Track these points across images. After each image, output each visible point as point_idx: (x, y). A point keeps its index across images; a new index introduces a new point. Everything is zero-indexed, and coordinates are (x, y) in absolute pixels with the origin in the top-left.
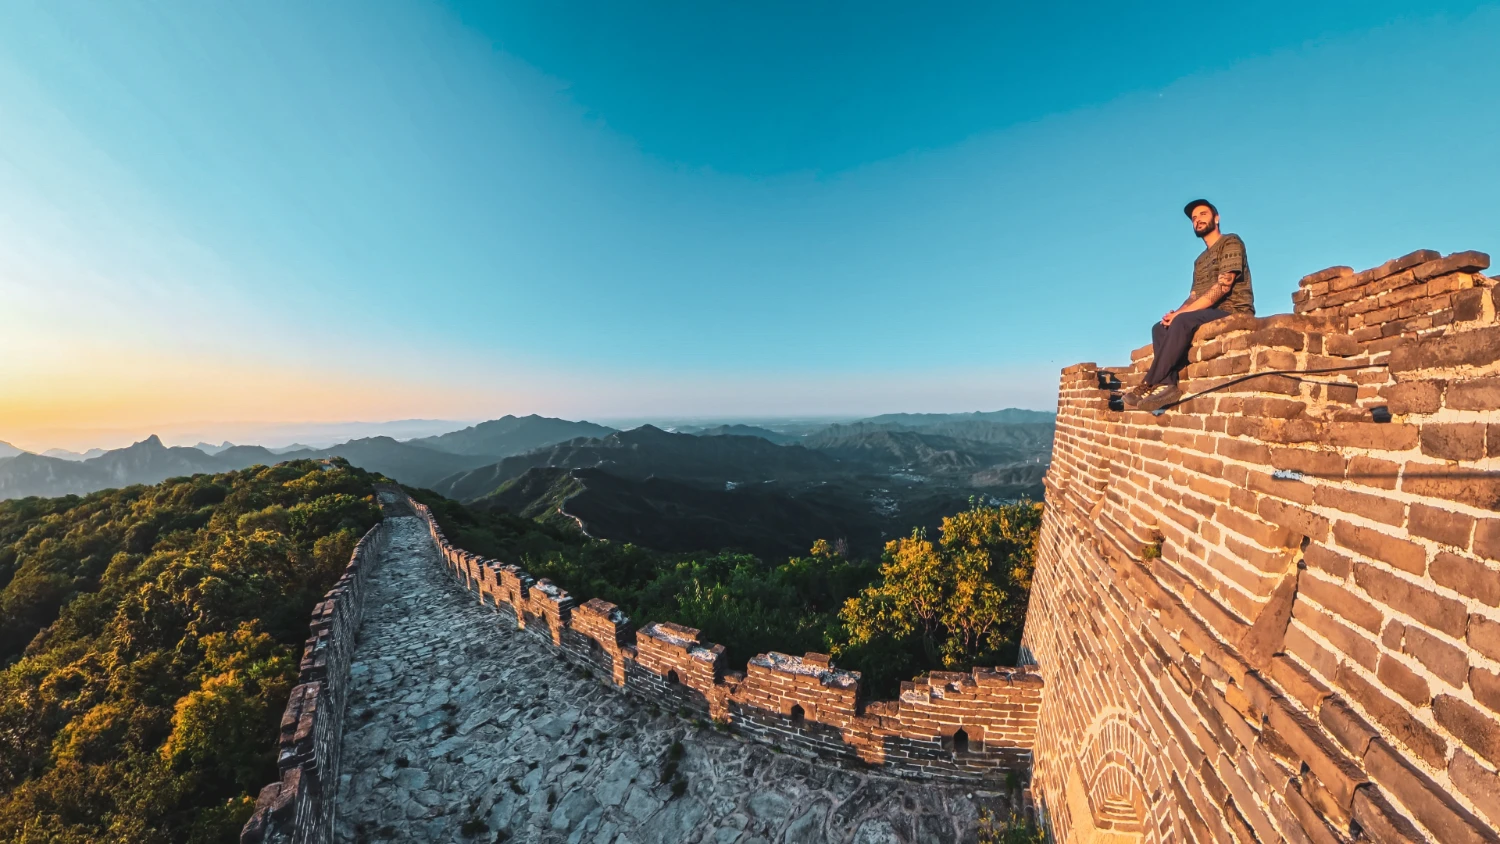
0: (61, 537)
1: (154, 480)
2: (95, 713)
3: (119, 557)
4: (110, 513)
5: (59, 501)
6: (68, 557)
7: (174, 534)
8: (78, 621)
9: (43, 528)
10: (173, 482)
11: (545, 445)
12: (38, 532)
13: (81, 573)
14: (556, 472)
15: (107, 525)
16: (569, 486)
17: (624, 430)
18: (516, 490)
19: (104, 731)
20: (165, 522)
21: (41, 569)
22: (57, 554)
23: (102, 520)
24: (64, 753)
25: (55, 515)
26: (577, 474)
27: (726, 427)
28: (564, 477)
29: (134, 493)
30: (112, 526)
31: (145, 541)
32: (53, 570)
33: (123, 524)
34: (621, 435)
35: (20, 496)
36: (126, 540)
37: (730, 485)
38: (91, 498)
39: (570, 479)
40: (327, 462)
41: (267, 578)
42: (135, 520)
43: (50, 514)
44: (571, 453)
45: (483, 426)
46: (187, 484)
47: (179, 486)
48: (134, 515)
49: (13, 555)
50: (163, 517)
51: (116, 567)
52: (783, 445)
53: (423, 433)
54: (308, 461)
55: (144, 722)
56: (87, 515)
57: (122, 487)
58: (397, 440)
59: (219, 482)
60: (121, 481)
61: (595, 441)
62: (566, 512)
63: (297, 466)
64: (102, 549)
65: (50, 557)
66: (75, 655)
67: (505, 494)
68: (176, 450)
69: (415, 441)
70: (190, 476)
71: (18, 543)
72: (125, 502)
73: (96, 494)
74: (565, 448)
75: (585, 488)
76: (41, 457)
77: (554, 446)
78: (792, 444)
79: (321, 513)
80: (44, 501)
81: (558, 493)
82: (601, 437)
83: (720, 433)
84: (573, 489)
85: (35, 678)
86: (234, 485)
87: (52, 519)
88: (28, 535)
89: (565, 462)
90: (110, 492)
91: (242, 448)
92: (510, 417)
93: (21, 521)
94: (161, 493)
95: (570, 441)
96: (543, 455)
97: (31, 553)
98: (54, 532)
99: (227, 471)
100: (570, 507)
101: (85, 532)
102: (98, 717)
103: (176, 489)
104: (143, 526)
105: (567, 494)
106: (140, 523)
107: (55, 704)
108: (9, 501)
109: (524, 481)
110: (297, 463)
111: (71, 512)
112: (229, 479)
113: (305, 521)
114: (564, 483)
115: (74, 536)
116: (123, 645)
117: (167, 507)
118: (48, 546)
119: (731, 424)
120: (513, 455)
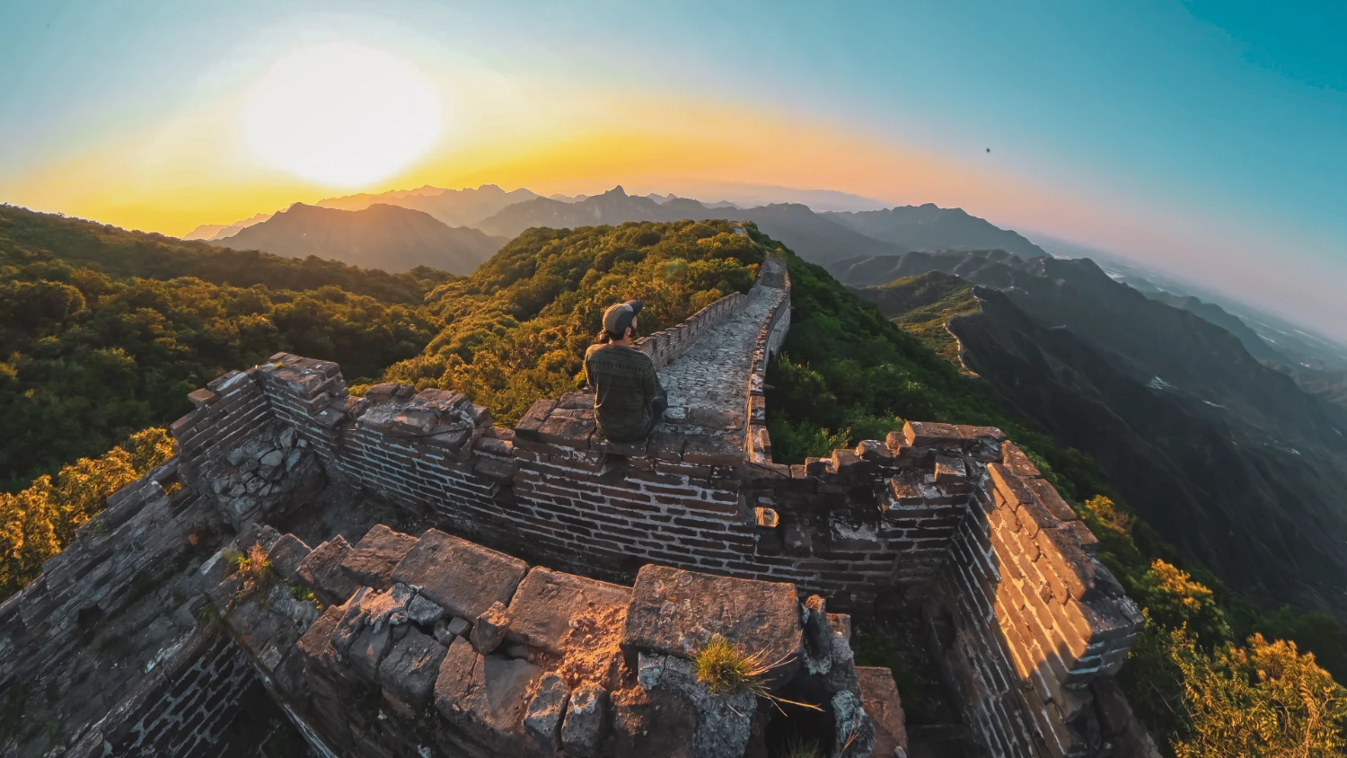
0: (559, 254)
1: (616, 222)
2: (556, 353)
3: (591, 272)
4: (588, 243)
5: (559, 231)
6: (562, 268)
7: (623, 264)
8: (564, 305)
9: (550, 248)
10: (628, 225)
11: (958, 248)
12: (547, 250)
13: (570, 278)
14: (957, 282)
15: (586, 250)
16: (965, 303)
17: (1056, 257)
18: (909, 289)
19: (558, 361)
20: (619, 254)
21: (549, 272)
22: (558, 264)
23: (583, 247)
24: (542, 364)
25: (557, 240)
26: (979, 292)
27: (1194, 300)
28: (964, 291)
29: (603, 231)
30: (589, 251)
31: (606, 266)
32: (556, 273)
33: (594, 251)
34: (1051, 263)
35: (538, 226)
36: (595, 262)
37: (1157, 382)
38: (578, 231)
39: (969, 296)
40: (740, 225)
41: (650, 312)
42: (602, 250)
43: (554, 239)
44: (983, 267)
45: (899, 210)
46: (636, 229)
47: (632, 228)
48: (601, 246)
49: (535, 262)
50: (619, 251)
51: (589, 277)
52: (1263, 362)
53: (839, 207)
54: (724, 222)
55: (573, 363)
56: (574, 242)
57: (595, 225)
58: (813, 210)
59: (659, 230)
60: (597, 219)
61: (1016, 259)
62: (950, 328)
63: (714, 226)
64: (583, 265)
65: (554, 265)
66: (558, 323)
67: (898, 290)
68: (633, 197)
69: (829, 214)
70: (639, 222)
71: (537, 255)
72: (597, 236)
73: (580, 229)
74: (978, 258)
75: (981, 310)
76: (548, 199)
77: (967, 252)
78: (1277, 368)
79: (708, 272)
80: (551, 230)
81: (951, 306)
82: (1024, 258)
83: (1180, 306)
84: (967, 308)
85: (537, 330)
86: (667, 234)
87: (555, 242)
88: (542, 251)
89: (973, 274)
90: (590, 228)
91: (682, 200)
92: (931, 207)
93: (539, 242)
94: (619, 233)
95: (986, 252)
96: (951, 259)
97: (544, 262)
98: (557, 251)
99: (664, 222)
100: (956, 326)
101: (573, 253)
102: (557, 354)
103: (628, 231)
104: (607, 255)
105: (959, 311)
106: (604, 252)
107: (544, 343)
108: (533, 228)
109: (921, 282)
110: (715, 223)
111: (565, 239)
112: (665, 229)
113: (696, 276)
114: (962, 298)
115: (567, 255)
116: (575, 326)
117: (622, 244)
118: (553, 259)
119: (1204, 300)
120: (920, 251)
